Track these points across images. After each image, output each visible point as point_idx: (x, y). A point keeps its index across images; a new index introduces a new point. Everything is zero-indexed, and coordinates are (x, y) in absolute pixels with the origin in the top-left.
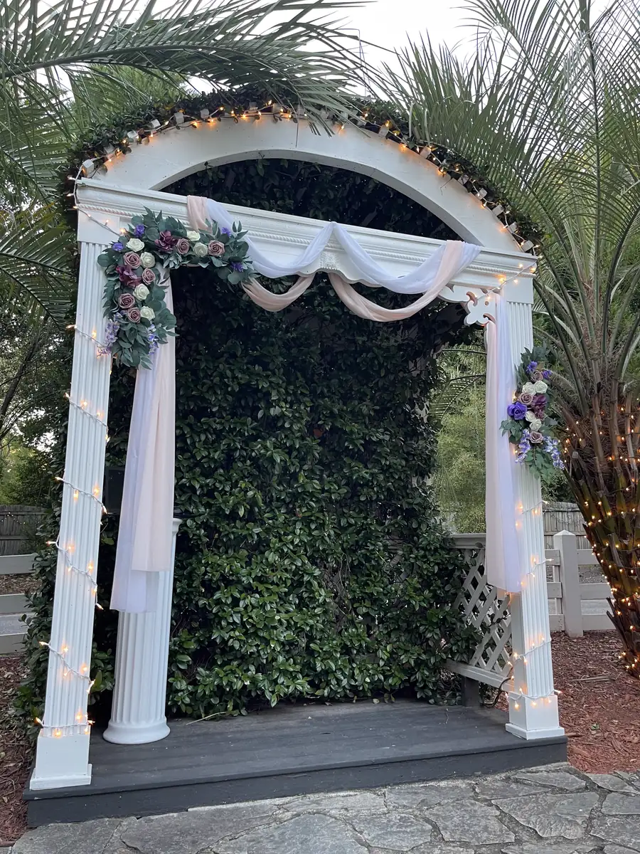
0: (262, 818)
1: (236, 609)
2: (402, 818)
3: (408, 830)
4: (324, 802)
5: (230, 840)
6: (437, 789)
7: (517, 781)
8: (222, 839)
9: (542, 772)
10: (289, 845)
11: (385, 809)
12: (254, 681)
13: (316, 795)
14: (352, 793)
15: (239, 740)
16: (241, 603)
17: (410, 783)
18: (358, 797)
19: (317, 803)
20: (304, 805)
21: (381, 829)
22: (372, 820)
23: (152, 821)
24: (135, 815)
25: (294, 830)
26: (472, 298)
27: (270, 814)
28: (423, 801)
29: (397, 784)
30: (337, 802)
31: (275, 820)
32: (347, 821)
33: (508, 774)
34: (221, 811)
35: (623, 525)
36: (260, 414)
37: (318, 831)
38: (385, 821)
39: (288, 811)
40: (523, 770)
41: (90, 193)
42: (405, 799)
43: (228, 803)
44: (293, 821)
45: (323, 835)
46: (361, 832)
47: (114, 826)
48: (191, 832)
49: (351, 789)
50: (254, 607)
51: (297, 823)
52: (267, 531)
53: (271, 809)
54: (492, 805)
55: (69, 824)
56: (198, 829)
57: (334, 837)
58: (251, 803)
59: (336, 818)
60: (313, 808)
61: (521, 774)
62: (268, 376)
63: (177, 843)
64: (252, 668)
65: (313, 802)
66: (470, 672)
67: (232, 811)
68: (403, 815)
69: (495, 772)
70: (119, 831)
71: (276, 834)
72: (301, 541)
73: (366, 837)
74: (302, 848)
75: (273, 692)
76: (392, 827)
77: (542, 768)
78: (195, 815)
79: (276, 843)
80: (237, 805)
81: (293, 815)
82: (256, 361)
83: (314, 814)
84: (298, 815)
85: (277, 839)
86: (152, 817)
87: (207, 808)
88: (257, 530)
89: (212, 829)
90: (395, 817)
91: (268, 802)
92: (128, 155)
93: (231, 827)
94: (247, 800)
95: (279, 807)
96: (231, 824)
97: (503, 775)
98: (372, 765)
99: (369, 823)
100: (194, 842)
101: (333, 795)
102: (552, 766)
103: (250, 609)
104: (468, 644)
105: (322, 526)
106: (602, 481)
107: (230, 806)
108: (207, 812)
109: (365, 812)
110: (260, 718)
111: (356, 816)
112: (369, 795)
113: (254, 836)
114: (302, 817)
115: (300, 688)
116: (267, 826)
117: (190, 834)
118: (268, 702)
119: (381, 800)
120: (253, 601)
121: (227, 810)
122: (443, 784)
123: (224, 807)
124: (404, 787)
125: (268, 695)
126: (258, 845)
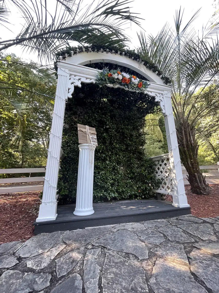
0: (108, 231)
1: (99, 174)
2: (152, 231)
3: (156, 236)
4: (126, 226)
5: (98, 239)
6: (158, 222)
7: (180, 220)
8: (95, 239)
9: (186, 217)
10: (117, 242)
11: (145, 228)
12: (103, 194)
13: (123, 224)
14: (133, 223)
15: (100, 208)
16: (100, 173)
17: (149, 220)
18: (136, 224)
19: (124, 226)
20: (120, 227)
21: (147, 235)
22: (142, 232)
23: (73, 232)
24: (69, 230)
25: (118, 235)
26: (156, 95)
27: (110, 230)
28: (156, 226)
29: (146, 220)
30: (130, 226)
31: (111, 232)
32: (134, 232)
33: (177, 217)
34: (95, 229)
35: (191, 156)
36: (104, 128)
37: (126, 236)
38: (147, 232)
39: (115, 229)
40: (180, 216)
41: (61, 64)
42: (150, 225)
43: (97, 226)
44: (117, 232)
45: (128, 238)
46: (140, 237)
47: (61, 234)
48: (85, 236)
49: (133, 222)
50: (103, 174)
51: (118, 233)
52: (107, 156)
53: (110, 228)
54: (178, 227)
55: (47, 233)
56: (87, 235)
57: (132, 238)
58: (104, 226)
59: (130, 231)
60: (123, 228)
61: (180, 217)
62: (106, 118)
63: (80, 240)
64: (103, 191)
65: (123, 226)
66: (159, 191)
67: (98, 229)
68: (152, 230)
69: (173, 217)
70: (63, 236)
71: (112, 237)
72: (115, 159)
73: (142, 238)
74: (122, 243)
75: (109, 197)
76: (150, 235)
77: (185, 216)
78: (87, 230)
79: (113, 241)
80: (100, 227)
81: (117, 230)
82: (103, 114)
83: (123, 230)
84: (118, 230)
85: (113, 239)
86: (74, 231)
87: (91, 228)
88: (104, 155)
89: (92, 235)
90: (150, 231)
91: (109, 226)
92: (71, 57)
93: (98, 234)
94: (103, 225)
95: (113, 227)
96: (98, 233)
97: (175, 218)
98: (139, 215)
99: (142, 233)
100: (86, 240)
101: (128, 224)
102: (188, 215)
103: (102, 174)
104: (158, 184)
105: (119, 155)
106: (185, 146)
107: (98, 227)
108: (91, 229)
109: (139, 229)
110: (106, 203)
111: (137, 231)
112: (139, 224)
113: (105, 238)
114: (120, 231)
115: (116, 196)
116: (109, 234)
117: (85, 237)
118: (108, 199)
119: (143, 225)
120: (103, 172)
121: (97, 228)
122: (159, 220)
123: (96, 227)
124: (148, 221)
125: (108, 197)
126: (107, 241)
